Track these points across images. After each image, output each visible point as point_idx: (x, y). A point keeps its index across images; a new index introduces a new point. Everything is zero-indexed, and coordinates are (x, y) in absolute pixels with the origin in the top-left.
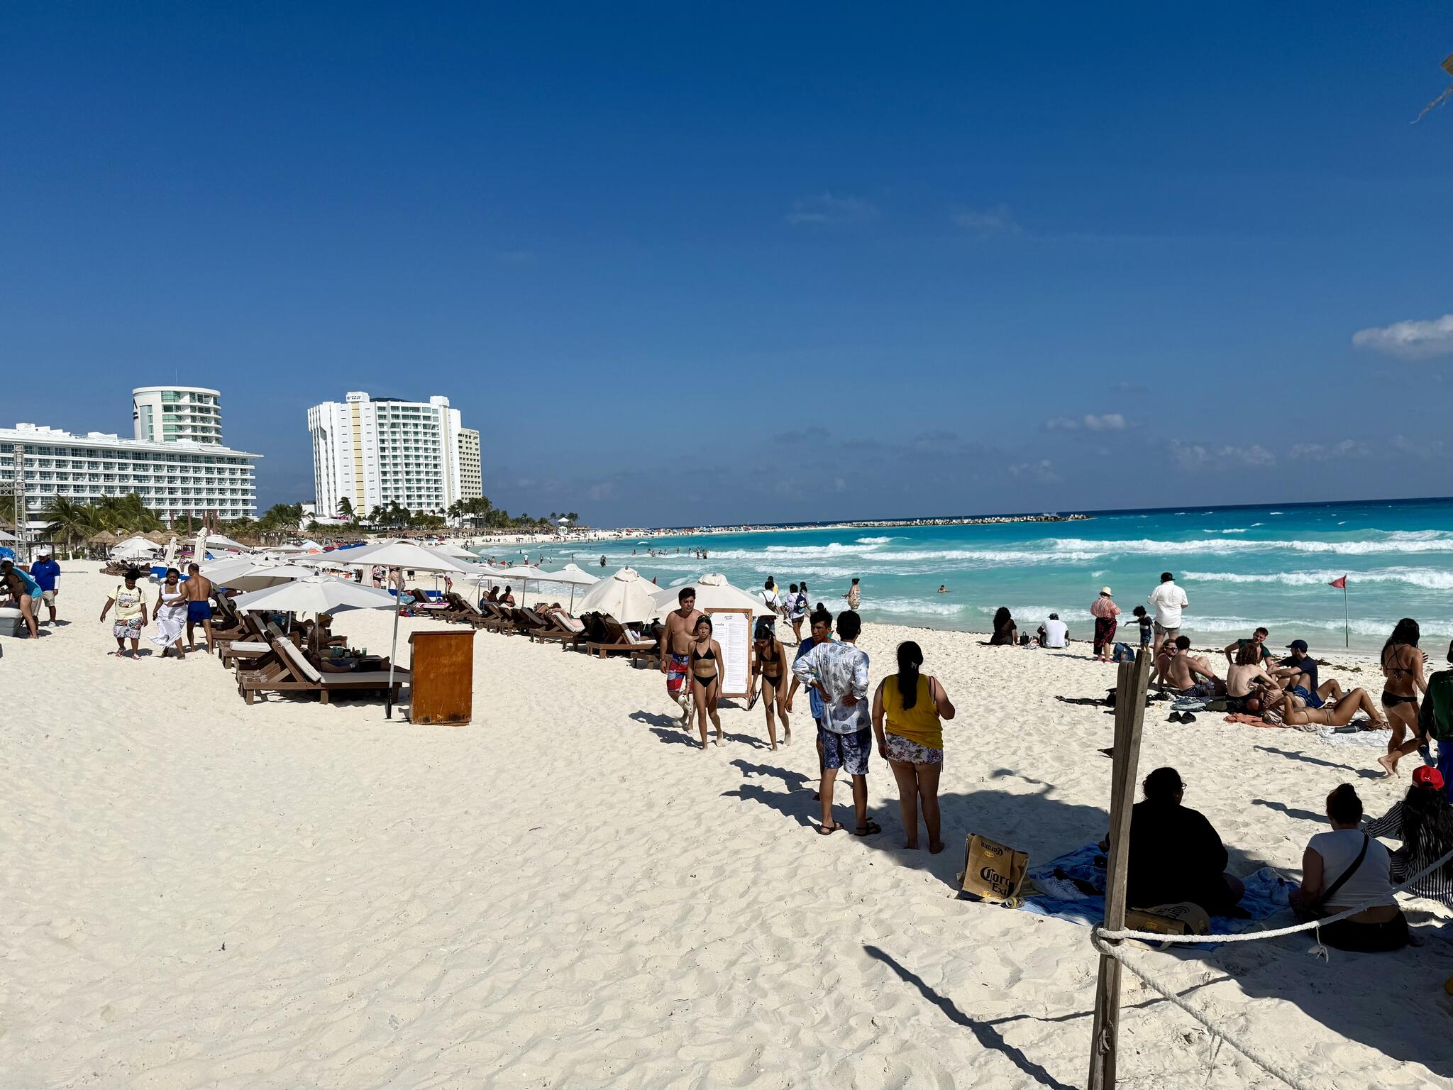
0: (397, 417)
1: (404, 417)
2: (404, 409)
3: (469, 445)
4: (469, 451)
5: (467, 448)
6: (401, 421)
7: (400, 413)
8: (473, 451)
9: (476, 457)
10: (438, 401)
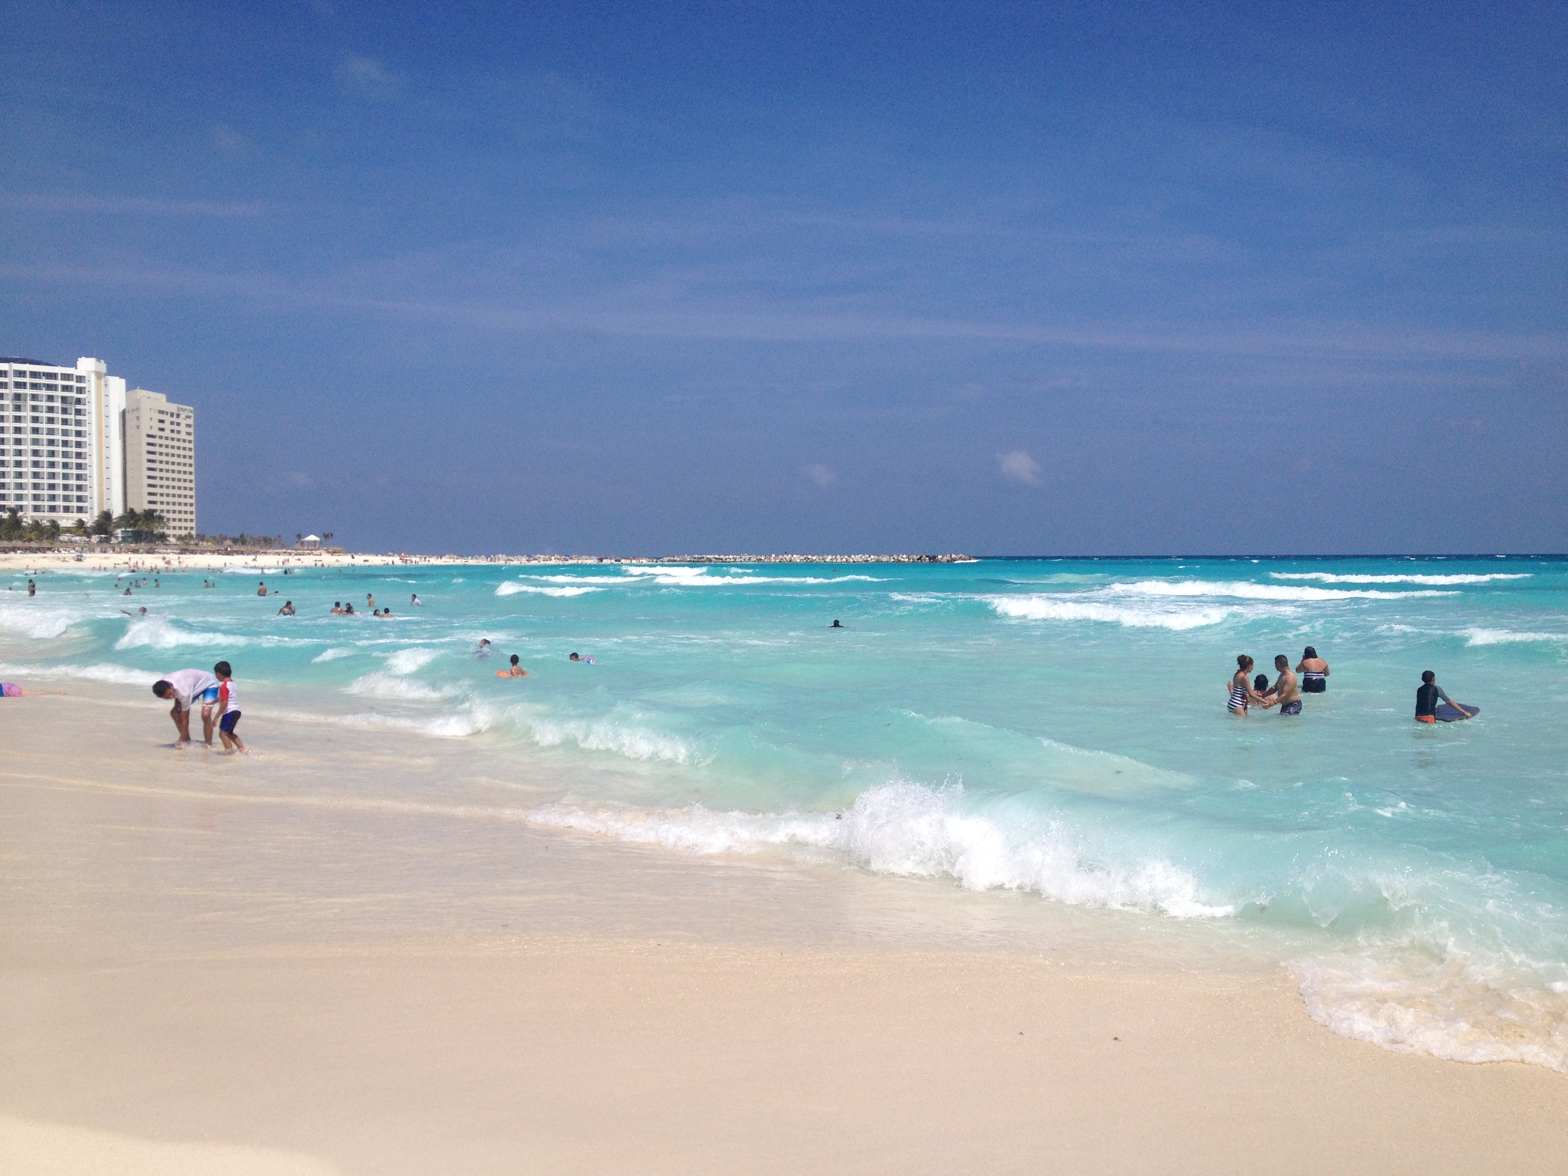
0: (22, 385)
1: (34, 386)
2: (34, 375)
3: (175, 427)
4: (175, 435)
5: (172, 431)
6: (28, 391)
7: (28, 380)
8: (183, 436)
9: (187, 445)
10: (86, 366)
